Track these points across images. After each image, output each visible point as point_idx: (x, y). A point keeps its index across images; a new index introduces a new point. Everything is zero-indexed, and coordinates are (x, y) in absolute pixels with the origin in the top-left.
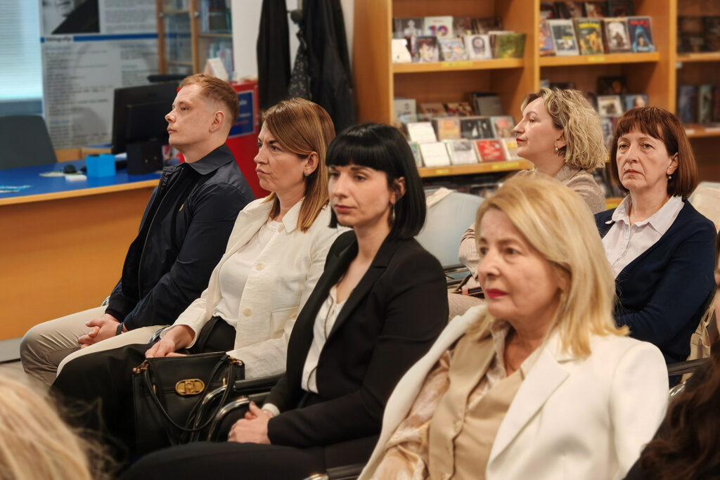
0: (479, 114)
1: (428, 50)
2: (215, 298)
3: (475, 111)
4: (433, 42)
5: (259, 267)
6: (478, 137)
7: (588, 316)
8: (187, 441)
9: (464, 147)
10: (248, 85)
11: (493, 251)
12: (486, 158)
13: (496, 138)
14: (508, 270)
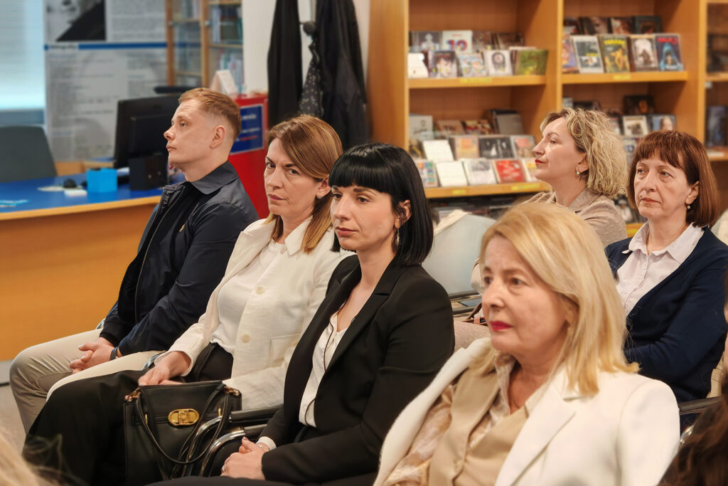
0: (499, 133)
1: (446, 65)
2: (213, 324)
3: (494, 128)
4: (451, 57)
5: (260, 290)
6: (497, 157)
7: (597, 351)
8: (179, 475)
9: (482, 167)
10: (258, 99)
11: (497, 281)
12: (505, 178)
13: (516, 158)
14: (512, 301)
